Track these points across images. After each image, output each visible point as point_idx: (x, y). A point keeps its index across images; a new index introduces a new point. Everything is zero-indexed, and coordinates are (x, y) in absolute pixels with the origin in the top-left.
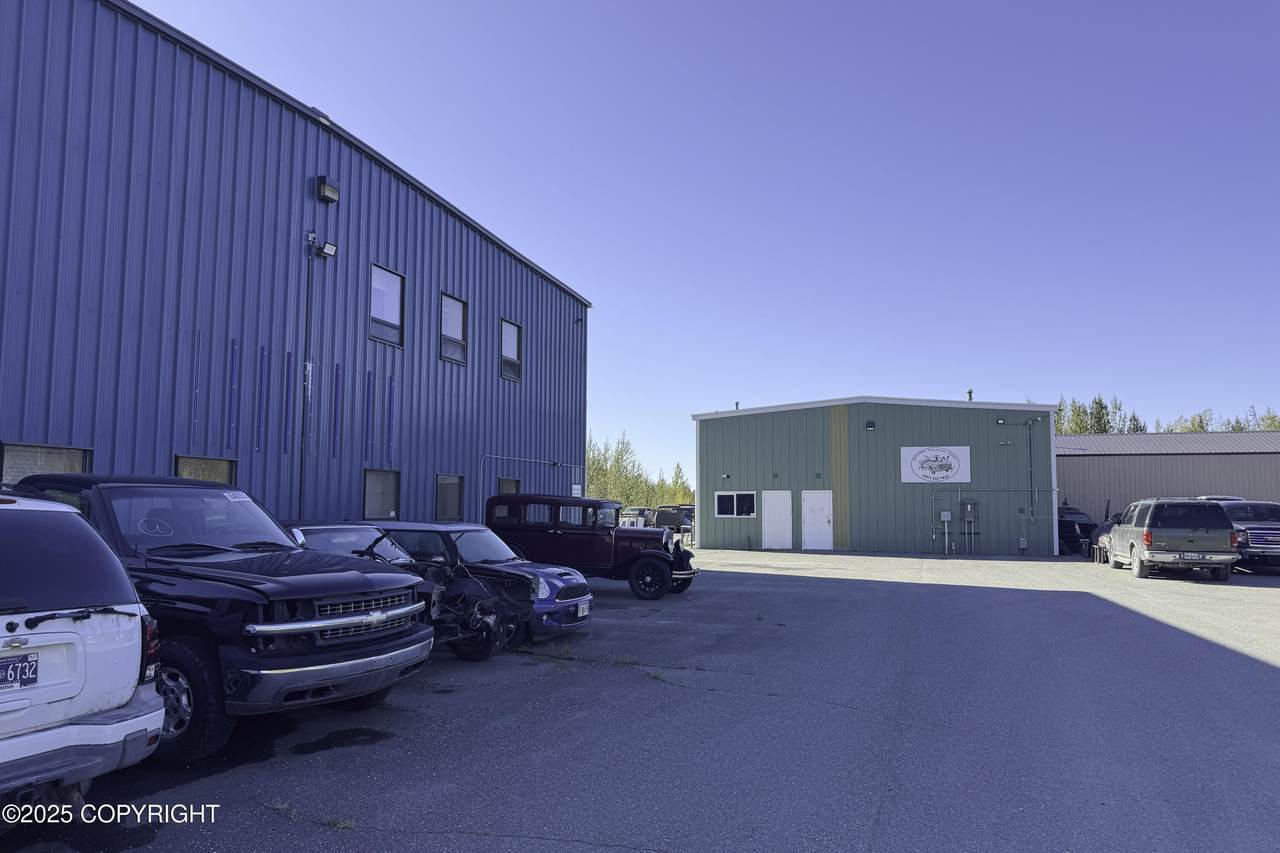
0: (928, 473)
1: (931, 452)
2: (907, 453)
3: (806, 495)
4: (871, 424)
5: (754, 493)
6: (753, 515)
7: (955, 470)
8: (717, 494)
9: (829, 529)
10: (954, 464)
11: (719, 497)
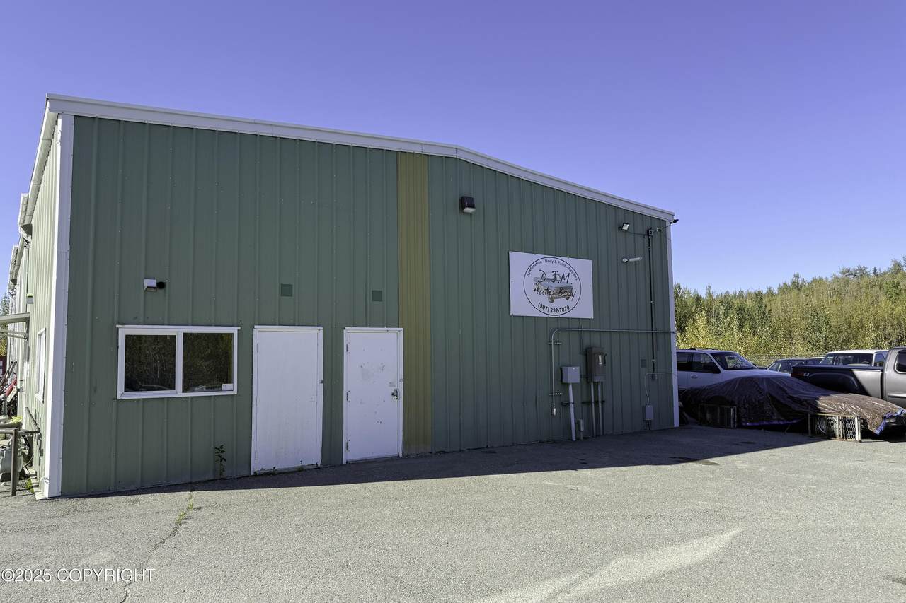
0: (544, 299)
1: (551, 265)
2: (519, 262)
3: (355, 338)
4: (465, 202)
5: (234, 330)
6: (230, 389)
7: (577, 296)
8: (125, 331)
9: (396, 408)
10: (576, 289)
11: (129, 338)
